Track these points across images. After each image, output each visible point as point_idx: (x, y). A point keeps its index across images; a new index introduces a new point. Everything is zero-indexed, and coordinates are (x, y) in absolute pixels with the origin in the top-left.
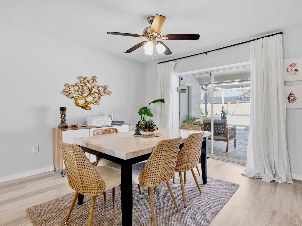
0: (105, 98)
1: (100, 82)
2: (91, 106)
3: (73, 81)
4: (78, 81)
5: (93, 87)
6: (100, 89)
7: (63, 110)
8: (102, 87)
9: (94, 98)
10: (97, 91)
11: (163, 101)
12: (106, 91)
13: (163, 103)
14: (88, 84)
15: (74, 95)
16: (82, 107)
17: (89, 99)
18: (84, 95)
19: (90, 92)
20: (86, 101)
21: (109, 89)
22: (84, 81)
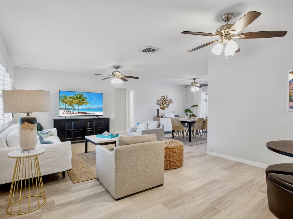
0: (170, 105)
1: (169, 98)
2: (166, 108)
3: (160, 98)
4: (161, 98)
5: (166, 100)
6: (169, 101)
7: (158, 110)
8: (169, 100)
9: (167, 105)
10: (167, 102)
11: (197, 106)
12: (171, 102)
13: (197, 107)
14: (164, 99)
15: (160, 104)
16: (162, 109)
17: (165, 105)
18: (163, 104)
19: (165, 102)
20: (164, 107)
21: (172, 101)
22: (163, 98)
